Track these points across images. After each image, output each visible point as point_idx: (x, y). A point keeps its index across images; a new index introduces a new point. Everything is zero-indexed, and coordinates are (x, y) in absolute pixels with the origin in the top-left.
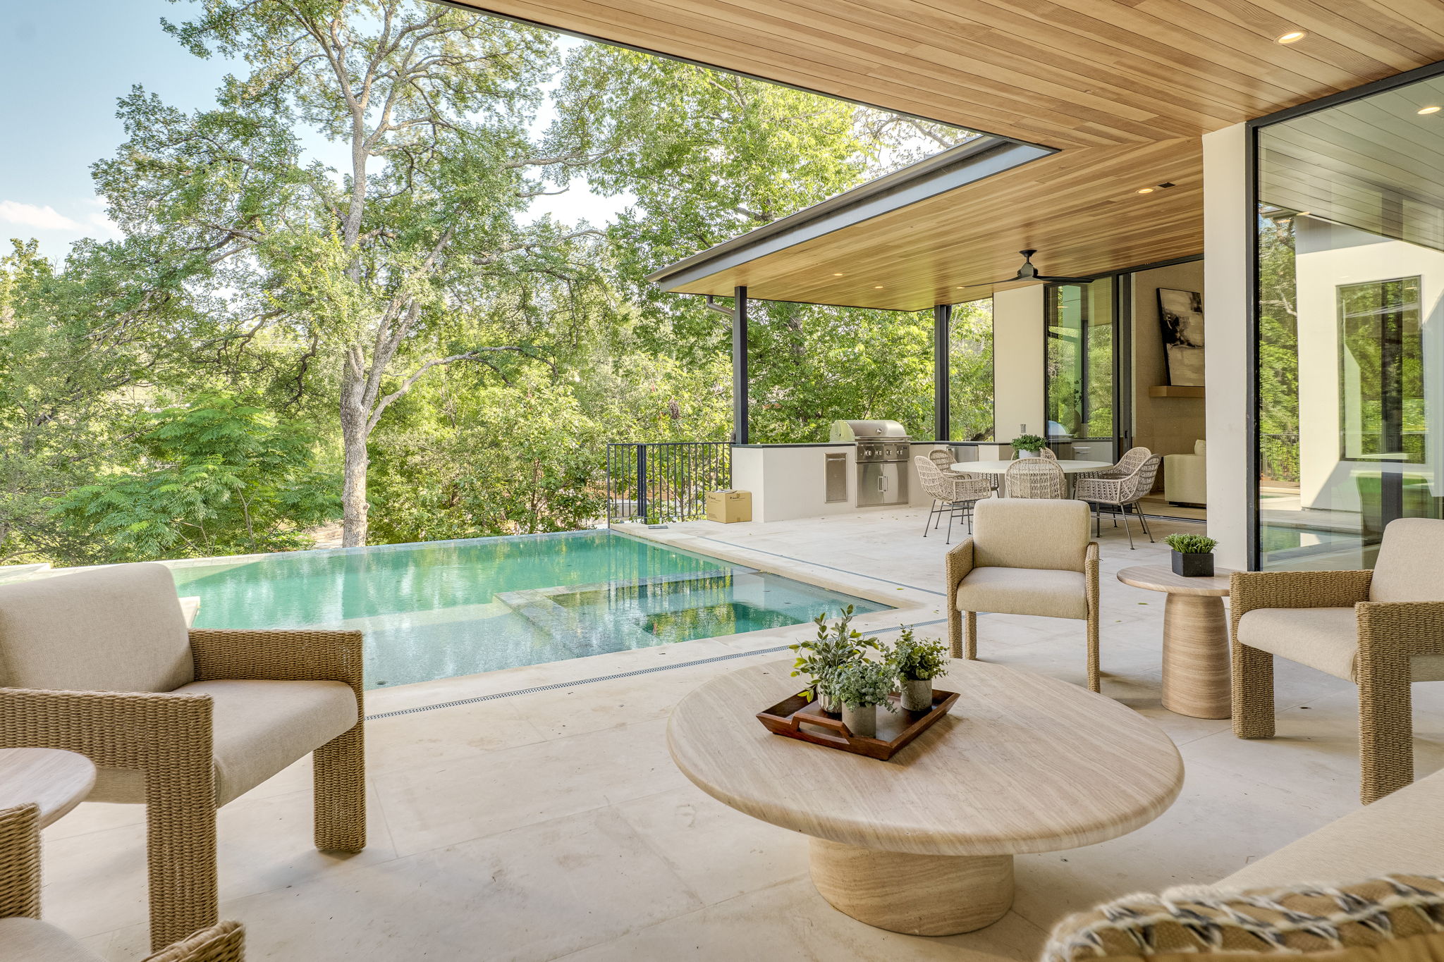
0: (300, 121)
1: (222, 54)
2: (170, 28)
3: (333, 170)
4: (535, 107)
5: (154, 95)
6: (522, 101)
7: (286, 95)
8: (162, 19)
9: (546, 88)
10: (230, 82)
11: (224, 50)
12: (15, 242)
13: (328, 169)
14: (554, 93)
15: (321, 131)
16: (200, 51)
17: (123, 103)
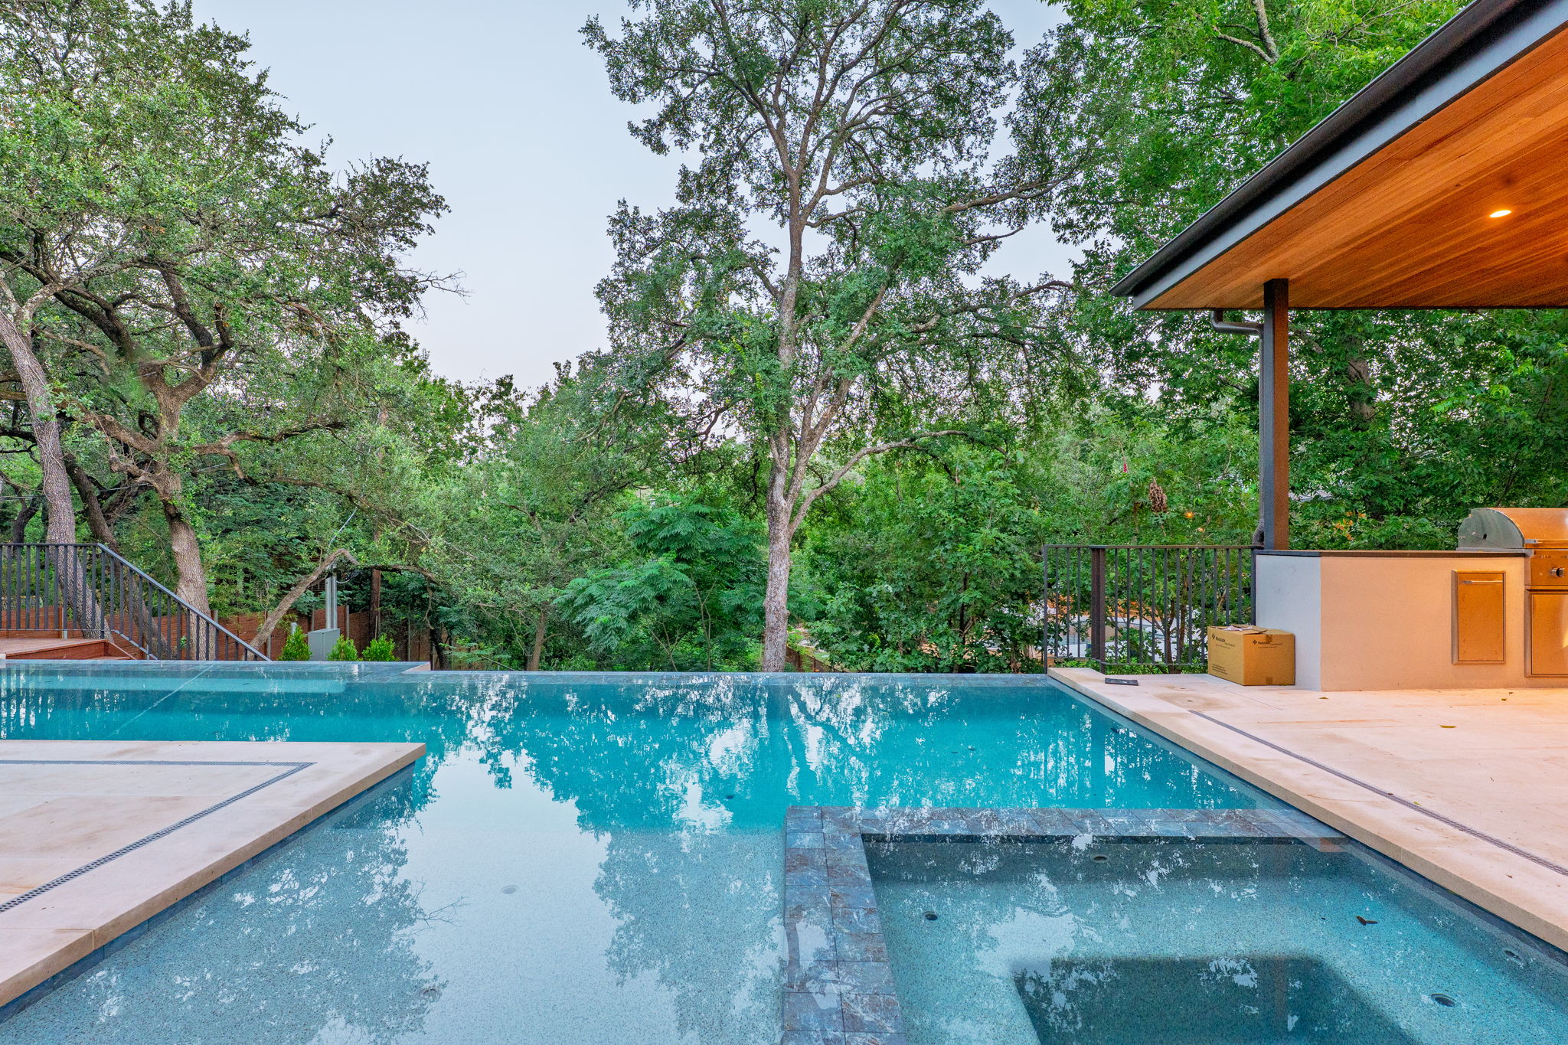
0: (753, 210)
1: (678, 147)
2: (634, 131)
3: (777, 251)
4: (988, 142)
5: (636, 208)
6: (972, 138)
7: (736, 182)
8: (629, 122)
9: (998, 114)
10: (685, 174)
11: (681, 144)
12: (556, 364)
13: (772, 250)
14: (1009, 117)
15: (773, 218)
16: (660, 148)
17: (614, 221)
